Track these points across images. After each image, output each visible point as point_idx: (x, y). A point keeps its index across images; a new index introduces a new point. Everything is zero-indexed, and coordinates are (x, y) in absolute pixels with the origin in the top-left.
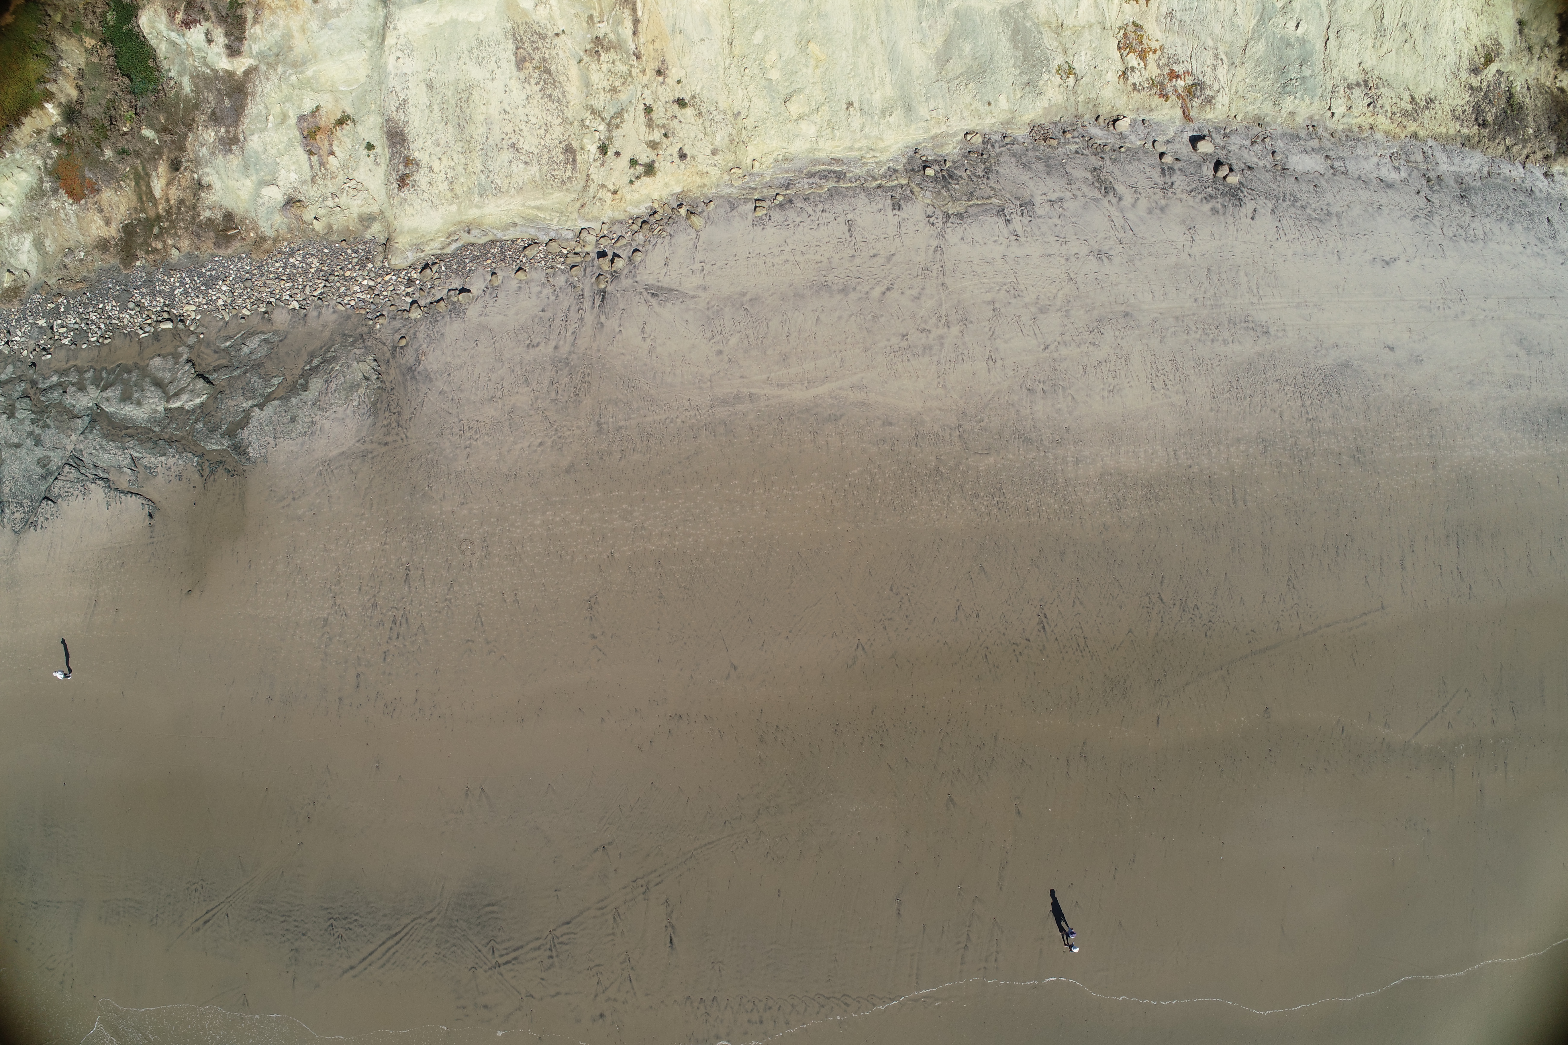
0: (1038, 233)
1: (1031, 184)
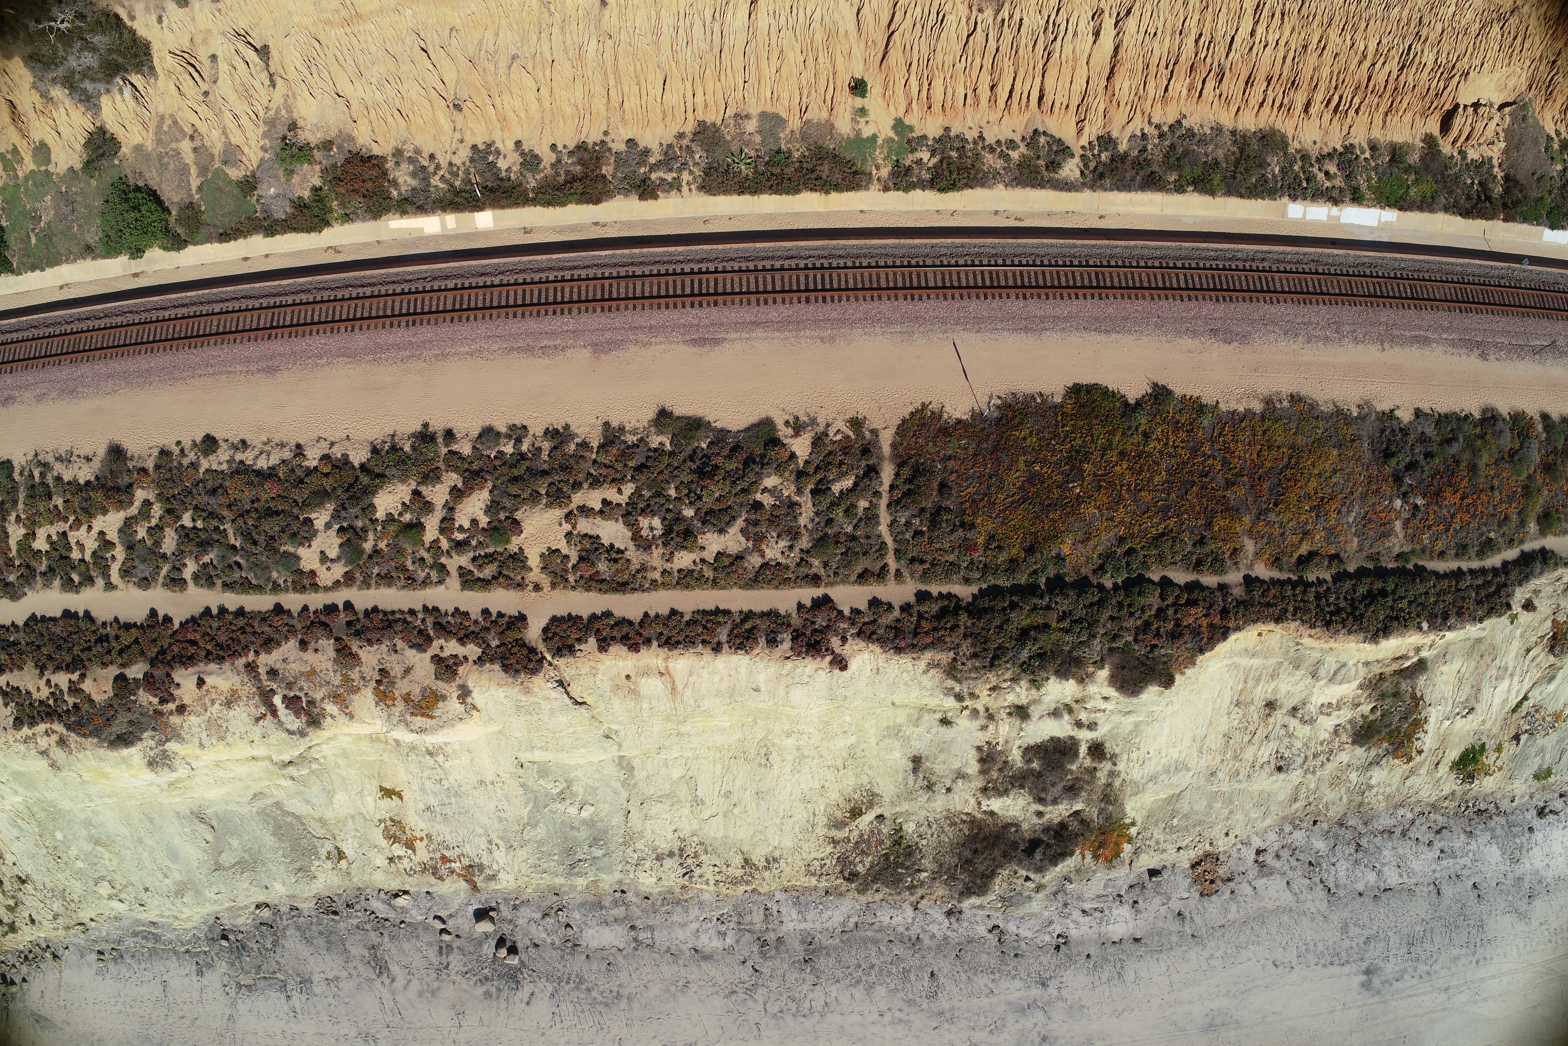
0: (313, 1011)
1: (312, 960)
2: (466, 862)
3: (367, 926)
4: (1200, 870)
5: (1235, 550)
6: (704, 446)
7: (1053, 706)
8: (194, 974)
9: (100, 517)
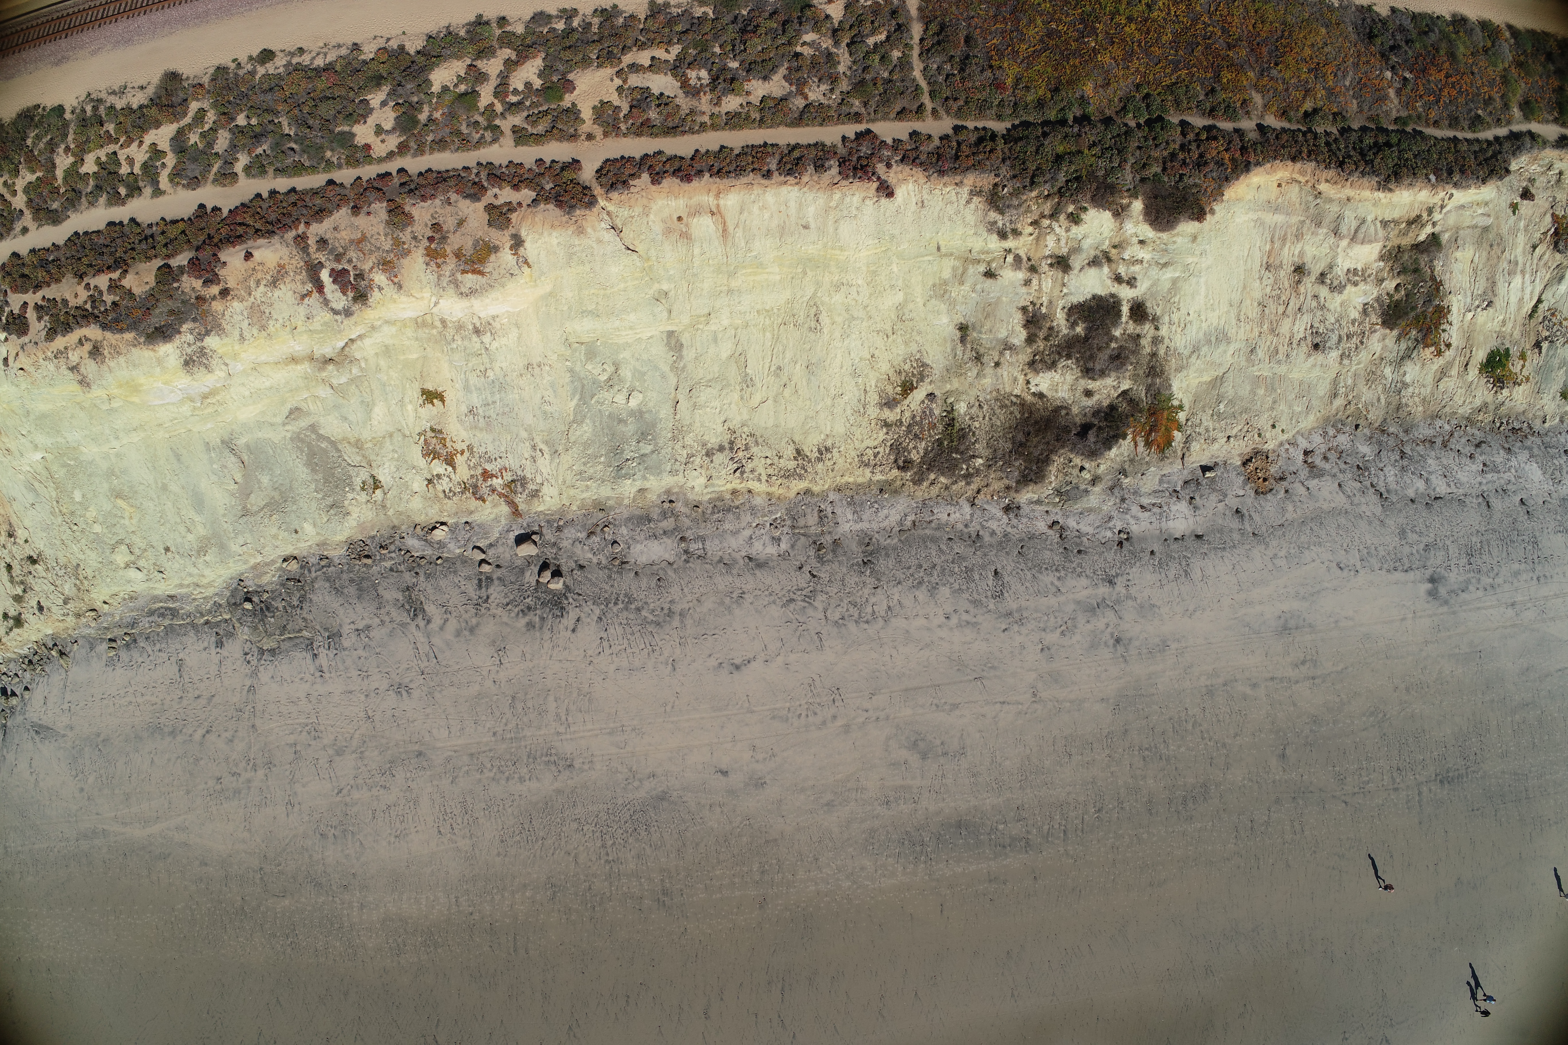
0: (341, 667)
1: (341, 611)
2: (508, 477)
3: (402, 568)
4: (1251, 466)
5: (1245, 101)
6: (745, 13)
7: (1093, 253)
8: (213, 646)
9: (153, 132)
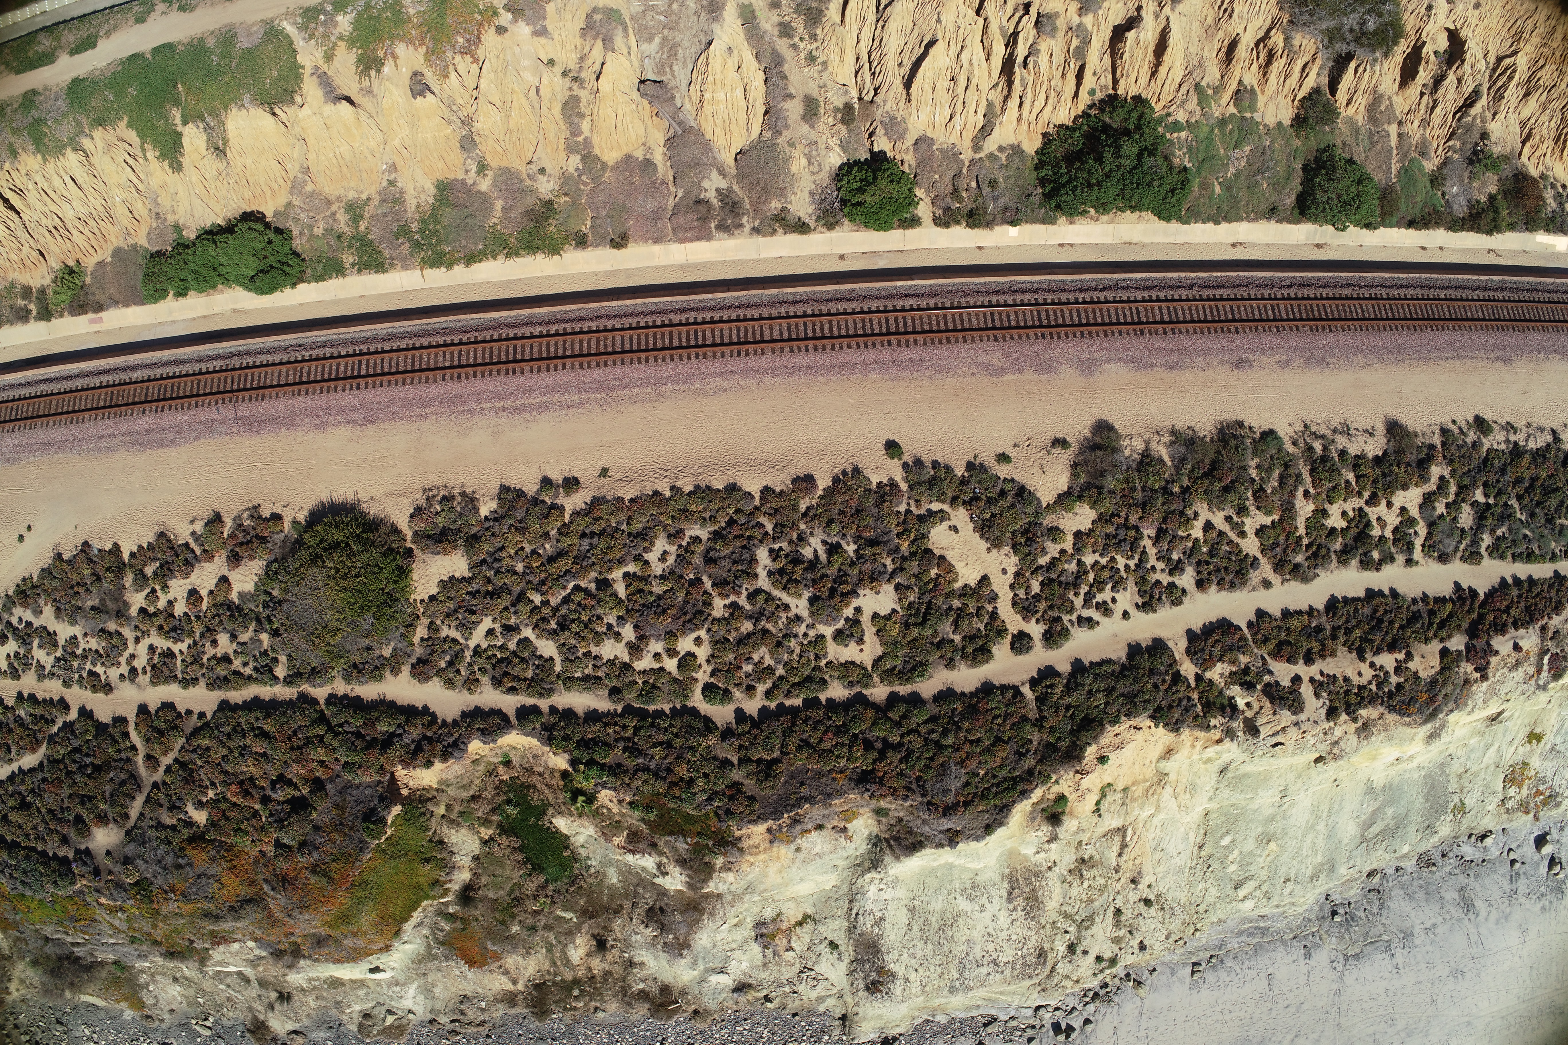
8: (1301, 959)
9: (1401, 492)
